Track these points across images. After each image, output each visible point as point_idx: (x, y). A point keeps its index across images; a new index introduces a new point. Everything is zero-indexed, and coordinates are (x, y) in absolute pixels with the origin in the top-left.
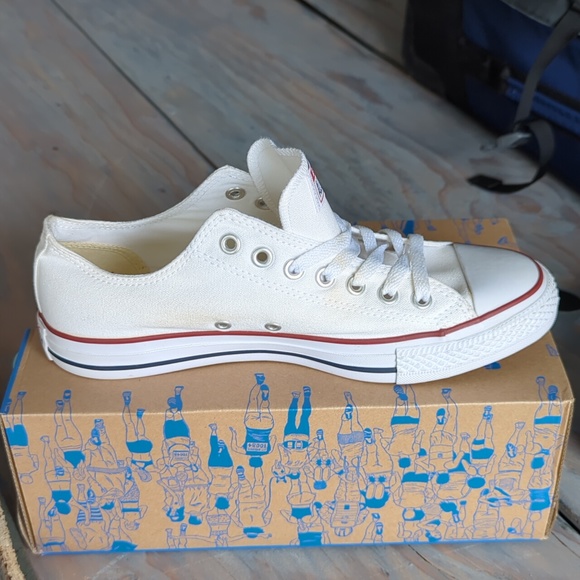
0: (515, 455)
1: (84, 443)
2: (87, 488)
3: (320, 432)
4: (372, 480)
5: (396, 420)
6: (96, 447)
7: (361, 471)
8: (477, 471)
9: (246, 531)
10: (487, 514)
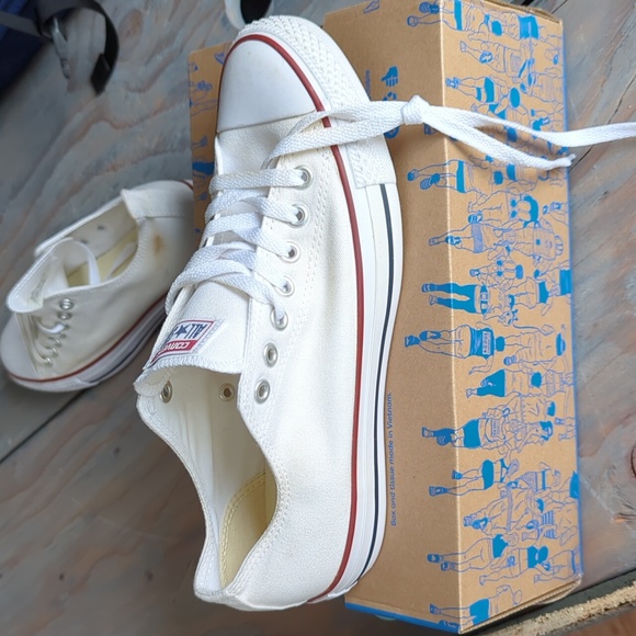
0: (490, 54)
1: (485, 536)
2: (525, 530)
3: (472, 272)
4: (514, 214)
5: (461, 188)
6: (489, 523)
7: (506, 227)
8: (506, 96)
9: (559, 353)
10: (542, 86)
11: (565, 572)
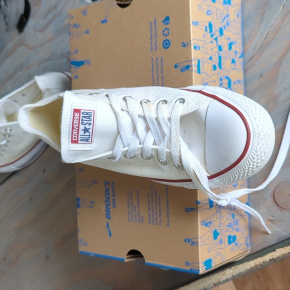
0: (211, 11)
1: (210, 230)
2: (227, 227)
4: (221, 84)
5: (199, 72)
8: (217, 31)
10: (232, 27)
11: (243, 247)
